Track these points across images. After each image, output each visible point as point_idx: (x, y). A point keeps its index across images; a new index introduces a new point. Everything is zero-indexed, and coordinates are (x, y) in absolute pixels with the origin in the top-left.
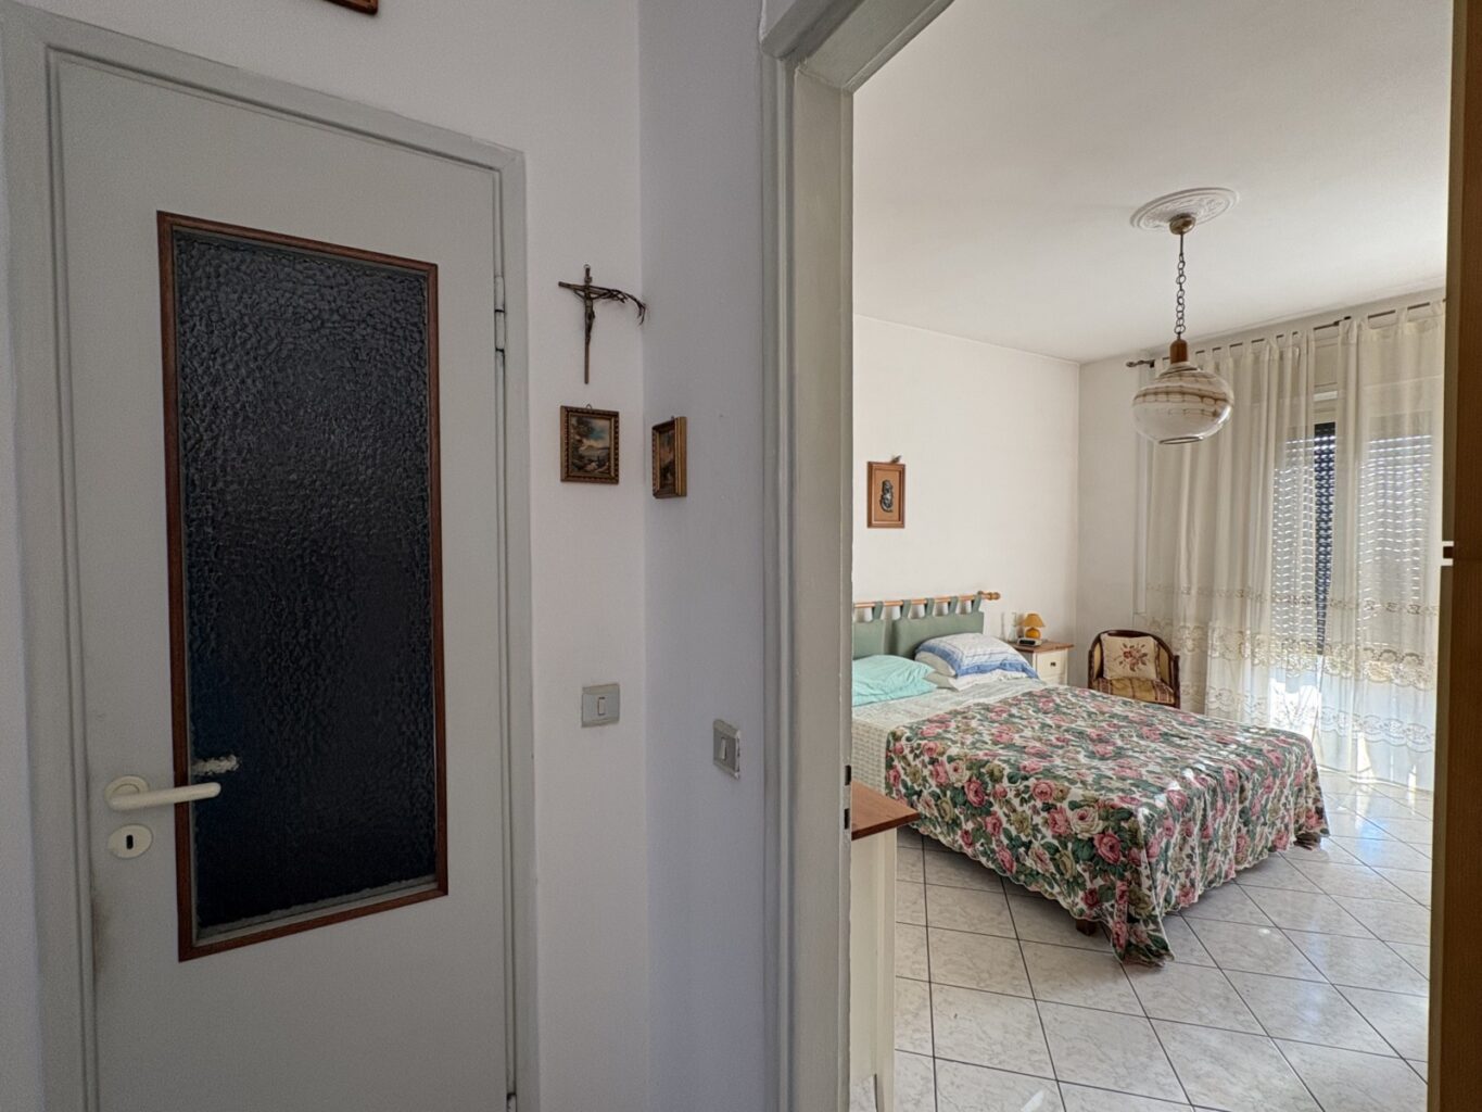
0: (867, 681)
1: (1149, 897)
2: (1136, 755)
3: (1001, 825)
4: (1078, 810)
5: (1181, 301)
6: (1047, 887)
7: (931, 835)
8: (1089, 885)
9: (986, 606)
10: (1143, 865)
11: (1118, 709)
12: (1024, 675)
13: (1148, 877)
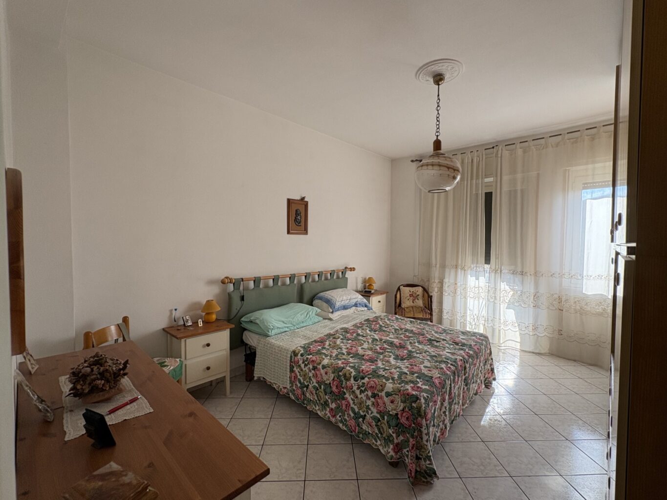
0: (283, 319)
1: (427, 446)
2: (418, 355)
3: (350, 405)
4: (390, 397)
5: (438, 119)
6: (374, 441)
7: (314, 411)
8: (396, 441)
9: (349, 274)
10: (424, 428)
11: (408, 326)
12: (366, 309)
13: (426, 434)
